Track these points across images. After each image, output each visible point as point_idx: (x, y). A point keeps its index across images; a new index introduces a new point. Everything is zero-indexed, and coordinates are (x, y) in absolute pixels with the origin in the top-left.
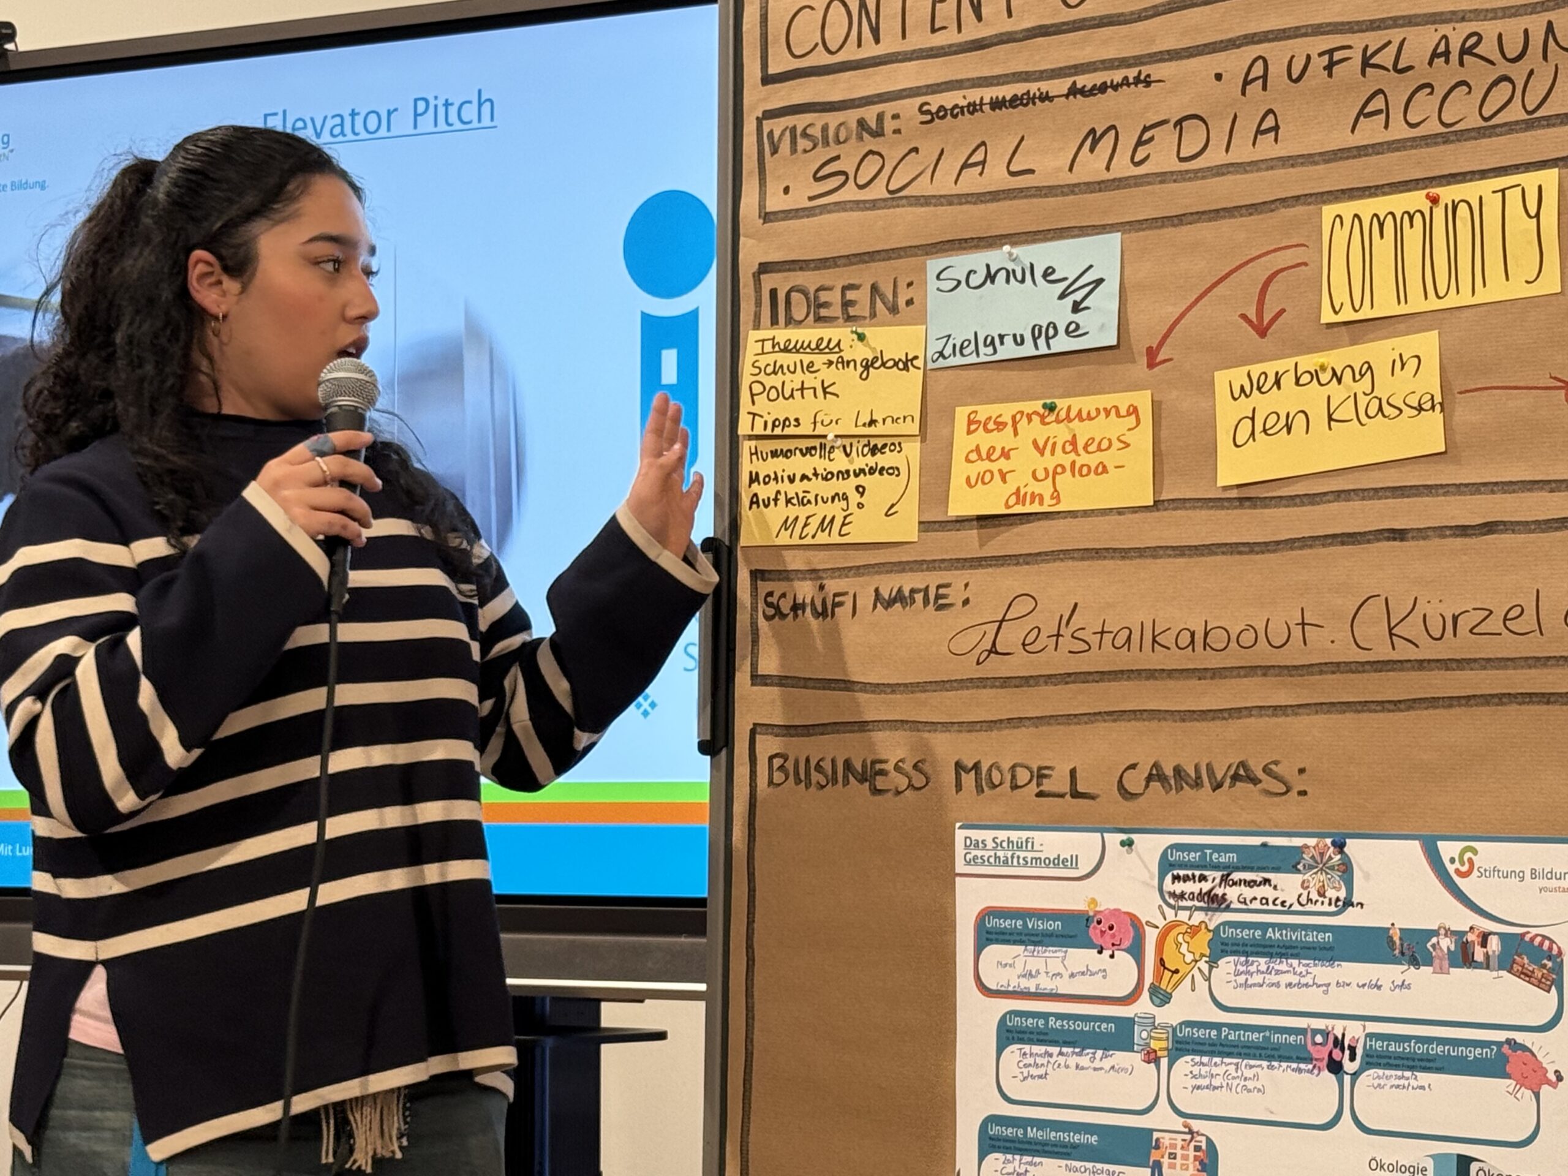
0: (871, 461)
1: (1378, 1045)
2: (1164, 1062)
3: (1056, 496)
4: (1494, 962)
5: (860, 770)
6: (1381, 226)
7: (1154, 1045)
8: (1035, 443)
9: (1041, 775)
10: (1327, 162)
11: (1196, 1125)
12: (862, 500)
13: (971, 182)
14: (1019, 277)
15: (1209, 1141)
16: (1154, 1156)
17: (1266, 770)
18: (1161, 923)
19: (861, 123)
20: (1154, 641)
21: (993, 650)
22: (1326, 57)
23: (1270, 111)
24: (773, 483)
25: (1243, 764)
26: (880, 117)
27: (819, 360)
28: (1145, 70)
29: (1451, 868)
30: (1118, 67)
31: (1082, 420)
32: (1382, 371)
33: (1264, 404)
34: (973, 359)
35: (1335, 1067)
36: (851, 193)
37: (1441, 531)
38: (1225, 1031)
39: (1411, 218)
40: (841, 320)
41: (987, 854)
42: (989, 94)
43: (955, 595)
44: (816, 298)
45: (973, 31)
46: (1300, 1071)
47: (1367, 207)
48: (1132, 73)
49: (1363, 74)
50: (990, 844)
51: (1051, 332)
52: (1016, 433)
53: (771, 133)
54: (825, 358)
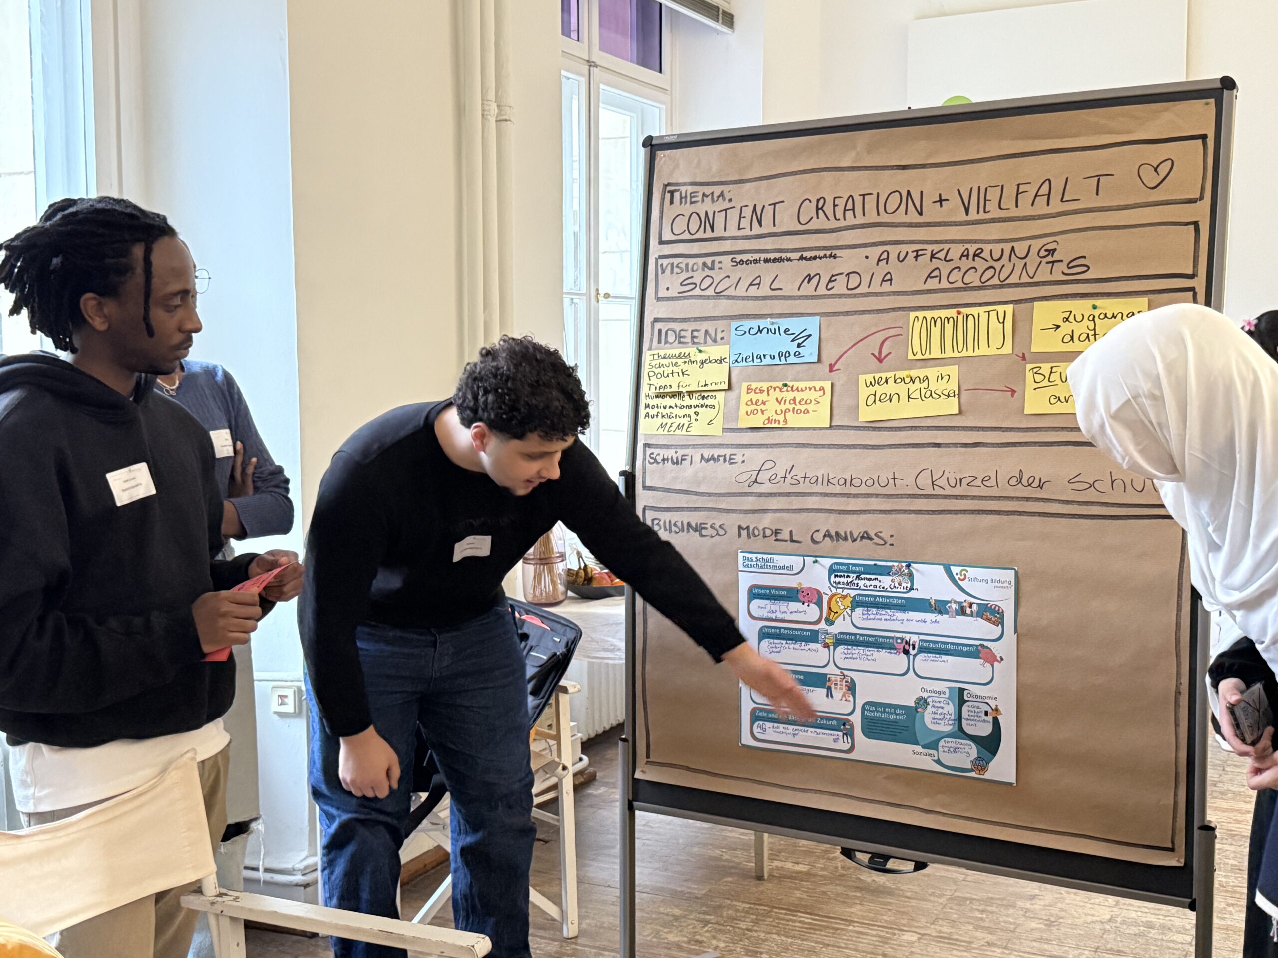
0: (702, 402)
1: (925, 644)
2: (832, 648)
3: (786, 421)
4: (975, 614)
5: (695, 526)
6: (935, 322)
7: (827, 641)
8: (777, 399)
9: (777, 532)
10: (913, 295)
11: (846, 672)
12: (698, 418)
13: (753, 292)
14: (773, 332)
15: (851, 678)
16: (828, 684)
17: (876, 535)
18: (830, 593)
19: (704, 264)
20: (828, 481)
21: (756, 482)
22: (915, 253)
23: (889, 273)
24: (656, 408)
25: (866, 532)
26: (713, 262)
27: (680, 361)
28: (834, 252)
29: (957, 577)
30: (822, 250)
31: (798, 391)
32: (932, 380)
33: (880, 390)
34: (751, 363)
35: (906, 652)
36: (697, 292)
37: (955, 445)
38: (858, 637)
39: (948, 320)
40: (690, 344)
41: (753, 563)
42: (763, 256)
43: (739, 458)
44: (680, 334)
45: (757, 230)
46: (891, 653)
47: (929, 314)
48: (828, 253)
49: (931, 261)
50: (754, 560)
51: (787, 355)
52: (768, 394)
53: (662, 265)
54: (683, 360)
